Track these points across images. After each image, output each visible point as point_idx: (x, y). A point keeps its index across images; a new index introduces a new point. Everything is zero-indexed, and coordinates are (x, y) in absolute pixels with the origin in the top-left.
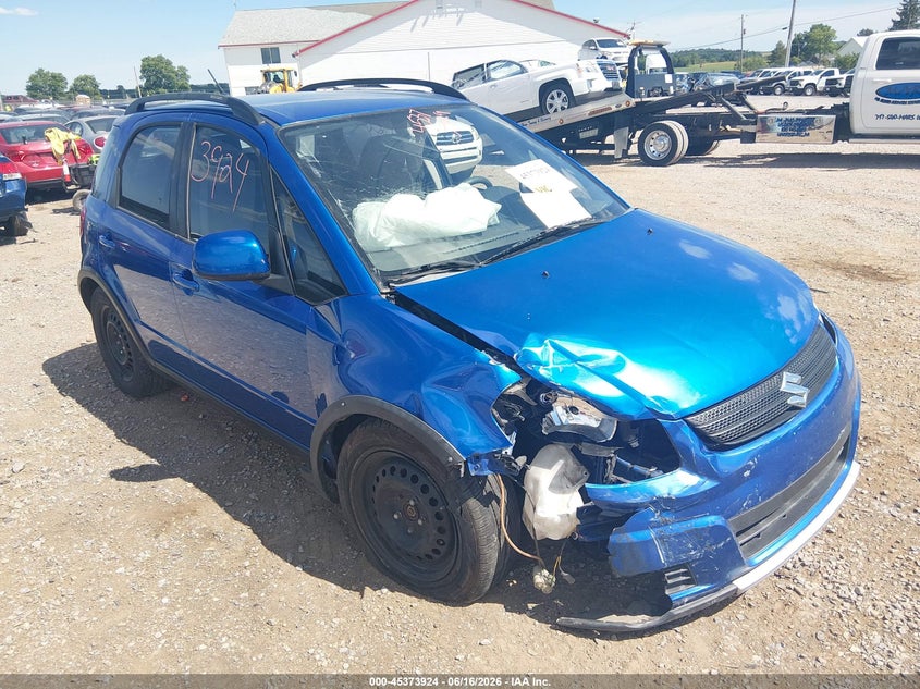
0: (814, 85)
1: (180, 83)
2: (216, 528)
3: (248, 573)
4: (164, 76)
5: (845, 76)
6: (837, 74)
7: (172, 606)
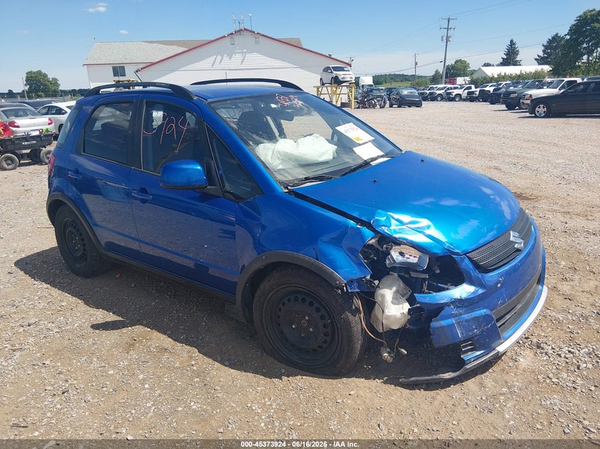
0: (460, 94)
1: (53, 88)
2: (166, 346)
3: (195, 368)
4: (42, 84)
5: (478, 89)
6: (473, 89)
7: (151, 389)
